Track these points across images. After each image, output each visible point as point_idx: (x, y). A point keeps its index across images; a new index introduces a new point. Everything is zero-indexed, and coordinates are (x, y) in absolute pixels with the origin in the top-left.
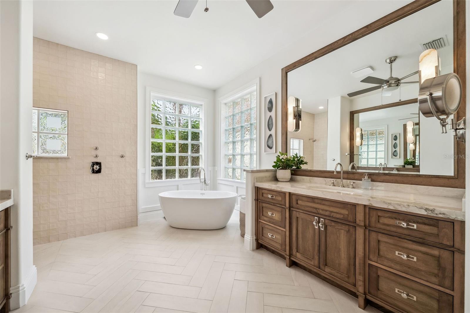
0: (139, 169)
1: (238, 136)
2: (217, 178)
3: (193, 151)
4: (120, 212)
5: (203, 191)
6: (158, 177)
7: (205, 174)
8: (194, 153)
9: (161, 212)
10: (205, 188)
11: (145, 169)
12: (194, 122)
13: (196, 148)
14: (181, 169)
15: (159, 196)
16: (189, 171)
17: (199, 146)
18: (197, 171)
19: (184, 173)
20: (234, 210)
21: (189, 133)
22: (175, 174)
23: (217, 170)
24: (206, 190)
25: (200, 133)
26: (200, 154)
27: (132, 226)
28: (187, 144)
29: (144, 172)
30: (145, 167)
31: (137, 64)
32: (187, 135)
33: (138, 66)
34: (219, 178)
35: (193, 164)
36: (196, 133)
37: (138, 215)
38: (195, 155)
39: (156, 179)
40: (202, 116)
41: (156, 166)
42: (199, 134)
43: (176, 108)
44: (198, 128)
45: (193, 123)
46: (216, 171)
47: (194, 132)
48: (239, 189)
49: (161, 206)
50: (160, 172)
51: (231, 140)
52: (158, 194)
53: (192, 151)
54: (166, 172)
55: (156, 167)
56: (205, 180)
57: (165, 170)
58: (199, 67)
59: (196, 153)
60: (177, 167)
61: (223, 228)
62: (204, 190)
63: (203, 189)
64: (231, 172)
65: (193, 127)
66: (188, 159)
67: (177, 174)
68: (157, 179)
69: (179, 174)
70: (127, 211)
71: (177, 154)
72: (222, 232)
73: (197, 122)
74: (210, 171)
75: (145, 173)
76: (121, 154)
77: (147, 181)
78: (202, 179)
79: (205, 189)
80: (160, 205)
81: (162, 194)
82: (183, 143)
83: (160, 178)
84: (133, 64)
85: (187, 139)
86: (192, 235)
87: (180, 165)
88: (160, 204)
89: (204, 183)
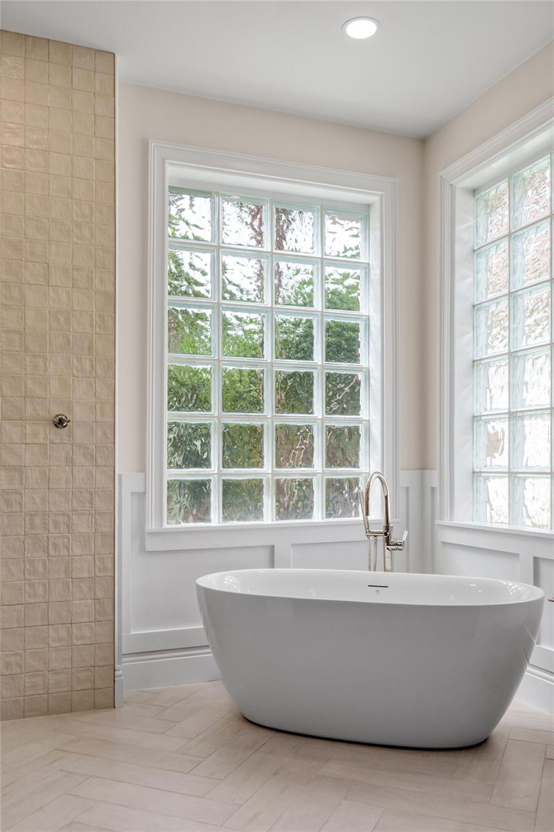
0: (120, 476)
1: (539, 329)
2: (437, 522)
3: (335, 406)
4: (52, 644)
5: (380, 573)
6: (194, 512)
7: (386, 497)
8: (334, 413)
9: (208, 654)
10: (388, 561)
11: (143, 474)
12: (336, 282)
13: (347, 389)
14: (283, 478)
15: (198, 587)
16: (315, 488)
17: (359, 384)
18: (351, 488)
19: (295, 498)
20: (528, 668)
21: (315, 324)
22: (259, 500)
23: (436, 484)
24: (392, 570)
25: (362, 328)
26: (363, 414)
27: (95, 707)
28: (309, 376)
29: (142, 490)
30: (142, 469)
31: (112, 51)
32: (308, 336)
33: (118, 59)
34: (446, 522)
35: (331, 460)
36: (344, 327)
37: (120, 663)
38: (341, 421)
39: (185, 519)
40: (371, 256)
41: (187, 467)
42: (355, 329)
43: (261, 224)
44: (353, 305)
45: (332, 287)
46: (433, 489)
47: (338, 325)
48: (545, 569)
49: (207, 632)
50: (199, 491)
51: (500, 348)
52: (196, 579)
53: (328, 404)
54: (225, 493)
55: (185, 471)
56: (387, 528)
57: (221, 483)
58: (362, 29)
59: (343, 412)
60: (267, 470)
61: (478, 746)
62: (385, 570)
63: (380, 565)
64: (504, 491)
65: (331, 304)
66: (312, 437)
67: (269, 502)
68: (191, 518)
69: (278, 501)
70: (75, 642)
71: (269, 418)
72: (475, 765)
73: (349, 282)
74: (408, 488)
75: (145, 493)
76: (56, 411)
77: (151, 526)
78: (376, 523)
79: (388, 566)
80: (202, 627)
81: (211, 581)
82: (292, 371)
83: (200, 516)
84: (99, 51)
85: (307, 354)
86: (338, 763)
87: (279, 465)
88: (202, 623)
89: (381, 538)
